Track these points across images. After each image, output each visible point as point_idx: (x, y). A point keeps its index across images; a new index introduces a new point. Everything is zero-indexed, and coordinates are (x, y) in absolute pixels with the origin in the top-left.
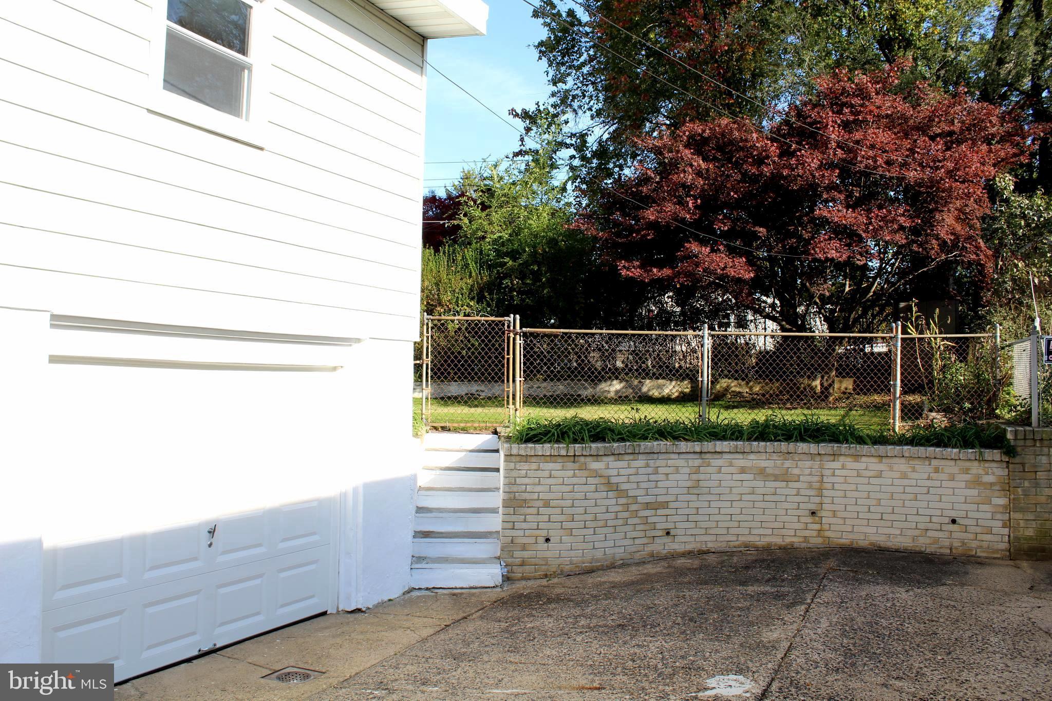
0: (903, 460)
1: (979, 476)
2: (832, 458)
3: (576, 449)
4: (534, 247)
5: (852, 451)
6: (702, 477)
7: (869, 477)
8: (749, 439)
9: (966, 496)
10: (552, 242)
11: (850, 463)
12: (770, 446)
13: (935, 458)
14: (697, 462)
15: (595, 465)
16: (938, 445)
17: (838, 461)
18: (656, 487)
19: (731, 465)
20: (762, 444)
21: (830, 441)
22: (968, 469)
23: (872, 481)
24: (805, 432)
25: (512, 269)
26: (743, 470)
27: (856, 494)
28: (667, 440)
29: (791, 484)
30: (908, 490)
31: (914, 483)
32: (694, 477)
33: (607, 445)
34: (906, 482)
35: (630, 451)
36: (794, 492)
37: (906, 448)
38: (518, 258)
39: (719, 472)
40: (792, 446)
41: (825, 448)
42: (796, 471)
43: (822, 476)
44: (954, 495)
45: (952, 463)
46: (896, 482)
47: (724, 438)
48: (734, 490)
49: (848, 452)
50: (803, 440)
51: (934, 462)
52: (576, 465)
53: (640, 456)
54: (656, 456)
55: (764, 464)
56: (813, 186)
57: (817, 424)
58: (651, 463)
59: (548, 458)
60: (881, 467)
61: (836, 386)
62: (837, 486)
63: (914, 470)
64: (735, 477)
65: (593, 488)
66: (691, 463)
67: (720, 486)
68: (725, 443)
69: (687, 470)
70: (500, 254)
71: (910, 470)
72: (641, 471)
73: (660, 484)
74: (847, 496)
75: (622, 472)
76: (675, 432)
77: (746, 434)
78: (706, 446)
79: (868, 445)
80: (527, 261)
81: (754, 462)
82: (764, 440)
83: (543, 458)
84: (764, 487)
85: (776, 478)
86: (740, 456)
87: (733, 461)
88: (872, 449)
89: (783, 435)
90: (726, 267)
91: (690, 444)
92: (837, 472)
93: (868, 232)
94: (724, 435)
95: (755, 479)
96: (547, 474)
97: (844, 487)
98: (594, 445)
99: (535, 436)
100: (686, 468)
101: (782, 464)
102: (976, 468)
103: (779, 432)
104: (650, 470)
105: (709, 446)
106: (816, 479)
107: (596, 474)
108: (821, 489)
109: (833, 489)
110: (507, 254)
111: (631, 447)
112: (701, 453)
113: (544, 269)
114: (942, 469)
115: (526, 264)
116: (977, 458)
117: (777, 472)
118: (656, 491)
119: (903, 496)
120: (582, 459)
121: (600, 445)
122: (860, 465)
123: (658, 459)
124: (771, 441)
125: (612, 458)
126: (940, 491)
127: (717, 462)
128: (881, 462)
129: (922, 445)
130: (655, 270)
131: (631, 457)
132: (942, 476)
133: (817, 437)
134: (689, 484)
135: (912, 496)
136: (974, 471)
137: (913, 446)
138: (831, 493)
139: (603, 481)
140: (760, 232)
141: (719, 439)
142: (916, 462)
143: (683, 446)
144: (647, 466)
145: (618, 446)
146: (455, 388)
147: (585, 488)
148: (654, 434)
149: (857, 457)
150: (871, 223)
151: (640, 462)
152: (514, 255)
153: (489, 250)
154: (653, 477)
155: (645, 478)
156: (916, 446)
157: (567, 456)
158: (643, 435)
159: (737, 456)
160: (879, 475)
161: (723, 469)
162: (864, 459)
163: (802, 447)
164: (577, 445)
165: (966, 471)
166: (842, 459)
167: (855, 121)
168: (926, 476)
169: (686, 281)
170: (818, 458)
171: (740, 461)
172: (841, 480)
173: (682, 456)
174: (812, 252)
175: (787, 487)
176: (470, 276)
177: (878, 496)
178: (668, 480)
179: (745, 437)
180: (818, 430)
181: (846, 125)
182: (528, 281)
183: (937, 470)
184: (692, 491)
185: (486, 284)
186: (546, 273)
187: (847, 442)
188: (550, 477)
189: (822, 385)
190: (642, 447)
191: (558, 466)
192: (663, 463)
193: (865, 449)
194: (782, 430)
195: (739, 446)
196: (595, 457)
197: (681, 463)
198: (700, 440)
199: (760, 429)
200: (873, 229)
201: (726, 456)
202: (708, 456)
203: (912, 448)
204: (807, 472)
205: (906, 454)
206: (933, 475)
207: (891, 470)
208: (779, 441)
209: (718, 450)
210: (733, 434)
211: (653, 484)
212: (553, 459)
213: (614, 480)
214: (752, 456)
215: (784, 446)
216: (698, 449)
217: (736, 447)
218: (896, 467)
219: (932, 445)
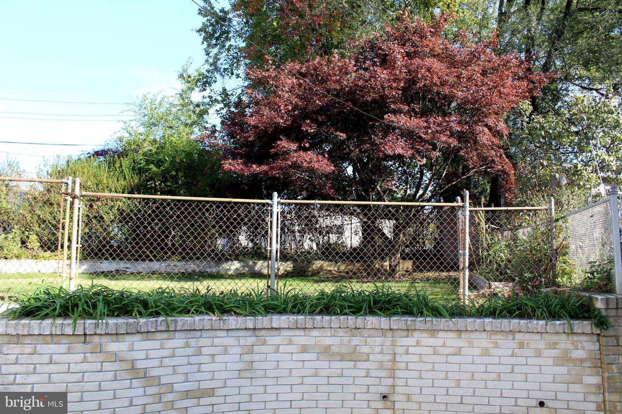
0: (484, 335)
1: (567, 352)
2: (405, 333)
3: (87, 326)
4: (174, 157)
5: (428, 325)
6: (256, 357)
7: (447, 355)
8: (312, 313)
9: (554, 375)
10: (189, 155)
11: (427, 340)
12: (335, 320)
13: (520, 332)
14: (250, 340)
15: (114, 347)
16: (521, 316)
17: (413, 337)
18: (199, 371)
19: (290, 343)
20: (327, 318)
21: (404, 314)
22: (555, 344)
23: (451, 359)
24: (374, 305)
25: (156, 174)
26: (304, 349)
27: (432, 375)
28: (213, 313)
29: (359, 365)
30: (490, 368)
31: (496, 360)
32: (247, 358)
33: (131, 321)
34: (487, 360)
35: (163, 328)
36: (363, 373)
37: (487, 320)
38: (161, 166)
39: (277, 351)
40: (360, 320)
41: (398, 322)
42: (365, 349)
43: (395, 354)
44: (540, 373)
45: (538, 337)
46: (477, 360)
47: (283, 312)
48: (294, 373)
49: (423, 326)
50: (371, 312)
51: (519, 336)
52: (88, 347)
53: (178, 334)
54: (198, 334)
55: (328, 341)
56: (383, 98)
57: (388, 295)
58: (193, 342)
59: (49, 339)
60: (461, 343)
61: (401, 266)
62: (411, 366)
63: (496, 346)
64: (296, 357)
65: (110, 375)
66: (242, 342)
67: (278, 367)
68: (284, 317)
69: (238, 350)
70: (148, 162)
71: (492, 346)
72: (178, 352)
73: (204, 368)
74: (423, 376)
75: (152, 354)
76: (226, 304)
77: (308, 307)
78: (260, 321)
79: (445, 317)
80: (168, 168)
81: (318, 339)
82: (329, 314)
83: (41, 337)
84: (329, 368)
85: (343, 358)
86: (302, 333)
87: (293, 338)
88: (450, 323)
89: (350, 307)
90: (311, 162)
91: (240, 319)
92: (411, 350)
93: (428, 134)
94: (284, 308)
95: (318, 359)
96: (46, 359)
97: (419, 366)
98: (112, 321)
99: (38, 309)
100: (237, 348)
101: (350, 342)
102: (564, 342)
103: (346, 304)
104: (190, 351)
105: (264, 321)
106: (388, 357)
107: (116, 358)
108: (393, 370)
109: (407, 369)
110: (153, 163)
111: (164, 324)
112: (255, 329)
113: (181, 174)
114: (527, 343)
115: (167, 171)
116: (566, 331)
117: (344, 350)
118: (199, 376)
119: (485, 376)
120: (96, 339)
121: (121, 321)
122: (437, 342)
123: (201, 337)
124: (337, 314)
125: (138, 337)
126: (525, 369)
127: (274, 340)
128: (459, 337)
129: (504, 317)
130: (254, 166)
131: (165, 335)
132: (527, 352)
133: (389, 309)
134: (240, 366)
135: (494, 376)
136: (562, 346)
137: (494, 318)
138: (406, 374)
139: (125, 366)
140: (340, 136)
141: (280, 313)
142: (499, 336)
143: (232, 321)
144: (187, 346)
145: (145, 323)
146: (106, 265)
147: (100, 376)
148: (199, 307)
149: (433, 332)
150: (429, 128)
151: (178, 341)
152: (159, 164)
153: (141, 159)
154: (194, 360)
155: (185, 360)
156: (498, 318)
157: (73, 335)
158: (185, 308)
159: (297, 332)
160: (458, 352)
161: (281, 349)
162: (441, 334)
163: (372, 321)
164: (88, 322)
165: (554, 345)
166: (416, 334)
167: (415, 52)
168: (510, 352)
169: (278, 173)
170: (389, 334)
171: (301, 338)
172: (416, 358)
173: (231, 333)
174: (383, 149)
175: (355, 367)
176: (125, 179)
177: (458, 376)
178: (213, 362)
179: (307, 310)
180: (389, 302)
181: (408, 55)
182: (169, 184)
183: (521, 345)
184: (244, 374)
185: (137, 185)
186: (182, 177)
187: (422, 313)
188: (51, 363)
189: (390, 266)
190: (180, 324)
191: (62, 348)
192: (208, 342)
193: (443, 322)
194: (350, 302)
195: (300, 321)
196: (115, 337)
197: (230, 341)
198: (252, 314)
199: (325, 301)
200: (432, 133)
201: (284, 333)
202: (263, 333)
203: (494, 321)
204: (378, 349)
205: (488, 328)
206: (518, 351)
207: (471, 345)
208: (346, 314)
209: (275, 326)
210: (294, 307)
211: (195, 368)
212: (56, 339)
213: (140, 365)
214: (315, 333)
215: (351, 320)
216: (250, 325)
217: (297, 321)
218: (476, 343)
219: (515, 317)
